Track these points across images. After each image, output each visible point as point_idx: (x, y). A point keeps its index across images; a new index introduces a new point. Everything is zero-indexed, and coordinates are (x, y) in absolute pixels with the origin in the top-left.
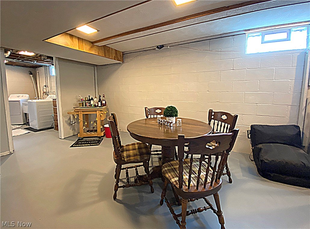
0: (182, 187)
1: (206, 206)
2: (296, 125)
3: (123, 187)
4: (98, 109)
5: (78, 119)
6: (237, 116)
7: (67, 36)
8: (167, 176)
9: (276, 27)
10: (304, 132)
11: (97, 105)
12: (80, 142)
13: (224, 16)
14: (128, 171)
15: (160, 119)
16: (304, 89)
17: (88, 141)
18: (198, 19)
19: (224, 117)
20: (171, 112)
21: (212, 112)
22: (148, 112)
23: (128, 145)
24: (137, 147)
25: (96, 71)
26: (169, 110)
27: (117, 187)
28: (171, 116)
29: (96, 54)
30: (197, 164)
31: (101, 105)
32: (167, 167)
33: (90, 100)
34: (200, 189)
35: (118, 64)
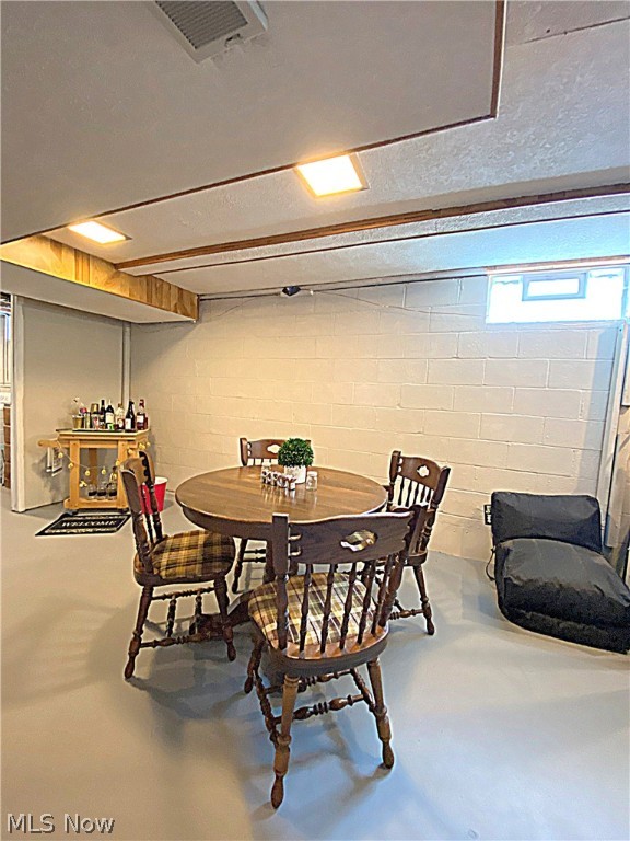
0: (285, 646)
1: (352, 695)
2: (592, 496)
3: (155, 644)
4: (122, 436)
5: (66, 460)
6: (448, 470)
7: (44, 244)
8: (257, 617)
9: (555, 266)
10: (610, 513)
11: (121, 426)
12: (67, 522)
13: (431, 232)
14: (175, 602)
15: (266, 471)
16: (611, 411)
17: (87, 521)
18: (371, 234)
19: (424, 472)
20: (296, 453)
21: (399, 458)
22: (247, 451)
23: (181, 535)
24: (201, 542)
25: (127, 338)
26: (288, 449)
27: (137, 644)
28: (294, 463)
29: (124, 295)
30: (341, 588)
31: (133, 426)
32: (262, 594)
33: (103, 411)
34: (329, 651)
35: (186, 325)
